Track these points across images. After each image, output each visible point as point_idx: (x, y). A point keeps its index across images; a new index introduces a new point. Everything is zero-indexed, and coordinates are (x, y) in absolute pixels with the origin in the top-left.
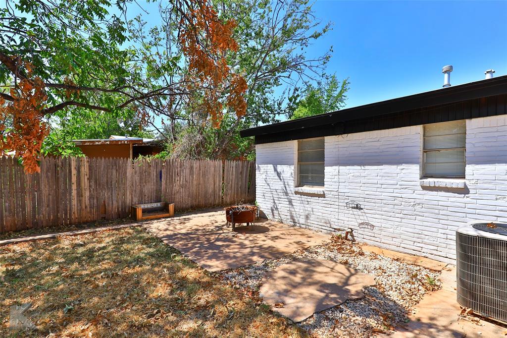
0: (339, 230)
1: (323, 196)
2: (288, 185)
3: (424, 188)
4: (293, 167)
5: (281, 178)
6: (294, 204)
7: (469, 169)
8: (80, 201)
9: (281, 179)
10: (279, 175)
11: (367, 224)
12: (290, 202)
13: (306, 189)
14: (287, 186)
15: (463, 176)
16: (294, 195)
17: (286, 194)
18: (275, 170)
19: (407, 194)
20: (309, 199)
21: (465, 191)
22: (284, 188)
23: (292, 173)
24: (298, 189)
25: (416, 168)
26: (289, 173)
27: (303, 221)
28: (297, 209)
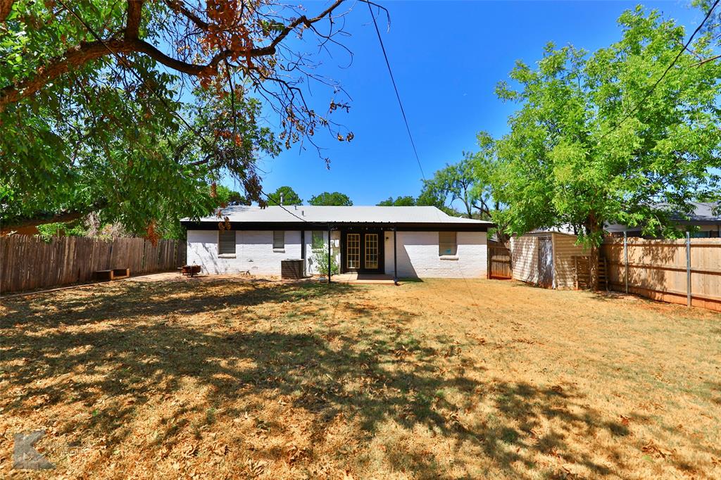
0: (243, 272)
1: (235, 258)
2: (214, 254)
3: (274, 252)
4: (217, 244)
5: (209, 250)
6: (217, 263)
7: (285, 245)
8: (68, 268)
10: (207, 249)
11: (255, 267)
12: (215, 263)
13: (224, 255)
14: (212, 254)
15: (283, 248)
16: (218, 259)
17: (213, 259)
18: (204, 246)
19: (269, 254)
20: (227, 260)
21: (284, 252)
22: (211, 256)
23: (216, 248)
24: (220, 255)
25: (271, 245)
26: (214, 247)
27: (223, 271)
28: (219, 266)
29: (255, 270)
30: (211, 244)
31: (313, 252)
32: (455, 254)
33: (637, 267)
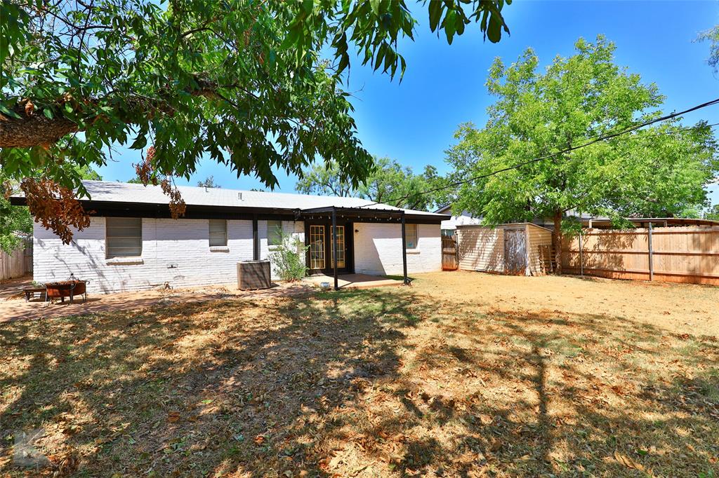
0: (157, 285)
1: (142, 263)
2: (97, 258)
3: (212, 251)
5: (86, 252)
6: (104, 274)
7: (229, 242)
9: (84, 253)
10: (81, 249)
11: (179, 276)
12: (101, 274)
13: (115, 260)
14: (95, 259)
15: (226, 245)
16: (106, 266)
17: (95, 266)
18: (75, 244)
19: (203, 255)
20: (125, 267)
21: (227, 251)
22: (91, 262)
23: (102, 247)
24: (110, 260)
25: (207, 241)
26: (97, 247)
27: (117, 287)
28: (110, 279)
29: (180, 281)
30: (91, 242)
31: (270, 250)
32: (414, 248)
33: (592, 252)
